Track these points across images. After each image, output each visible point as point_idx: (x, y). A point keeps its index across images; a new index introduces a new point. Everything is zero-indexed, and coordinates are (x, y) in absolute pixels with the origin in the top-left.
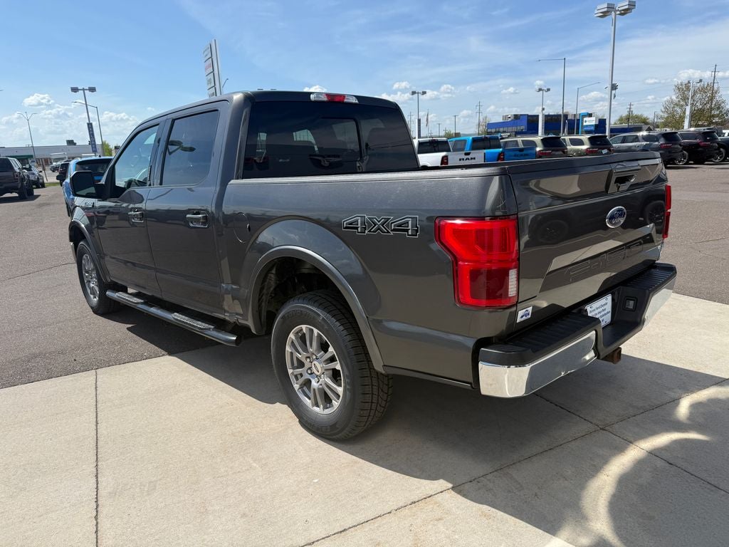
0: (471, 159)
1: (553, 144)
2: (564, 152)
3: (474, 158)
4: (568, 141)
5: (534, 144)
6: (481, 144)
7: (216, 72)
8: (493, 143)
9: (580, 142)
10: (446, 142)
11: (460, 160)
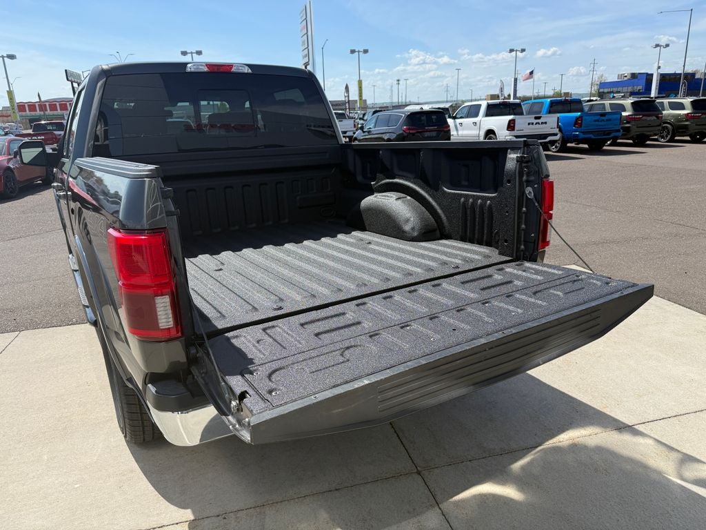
0: (542, 123)
1: (645, 107)
2: (658, 117)
3: (546, 123)
4: (666, 105)
5: (623, 108)
6: (560, 107)
7: (309, 33)
8: (573, 106)
9: (681, 107)
10: (519, 105)
11: (529, 124)
